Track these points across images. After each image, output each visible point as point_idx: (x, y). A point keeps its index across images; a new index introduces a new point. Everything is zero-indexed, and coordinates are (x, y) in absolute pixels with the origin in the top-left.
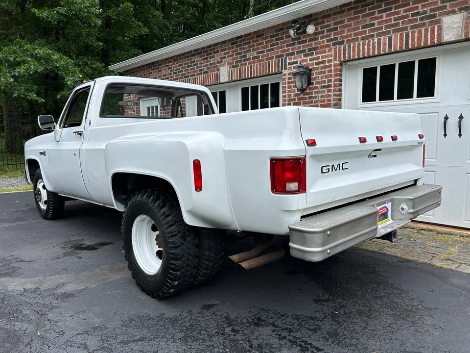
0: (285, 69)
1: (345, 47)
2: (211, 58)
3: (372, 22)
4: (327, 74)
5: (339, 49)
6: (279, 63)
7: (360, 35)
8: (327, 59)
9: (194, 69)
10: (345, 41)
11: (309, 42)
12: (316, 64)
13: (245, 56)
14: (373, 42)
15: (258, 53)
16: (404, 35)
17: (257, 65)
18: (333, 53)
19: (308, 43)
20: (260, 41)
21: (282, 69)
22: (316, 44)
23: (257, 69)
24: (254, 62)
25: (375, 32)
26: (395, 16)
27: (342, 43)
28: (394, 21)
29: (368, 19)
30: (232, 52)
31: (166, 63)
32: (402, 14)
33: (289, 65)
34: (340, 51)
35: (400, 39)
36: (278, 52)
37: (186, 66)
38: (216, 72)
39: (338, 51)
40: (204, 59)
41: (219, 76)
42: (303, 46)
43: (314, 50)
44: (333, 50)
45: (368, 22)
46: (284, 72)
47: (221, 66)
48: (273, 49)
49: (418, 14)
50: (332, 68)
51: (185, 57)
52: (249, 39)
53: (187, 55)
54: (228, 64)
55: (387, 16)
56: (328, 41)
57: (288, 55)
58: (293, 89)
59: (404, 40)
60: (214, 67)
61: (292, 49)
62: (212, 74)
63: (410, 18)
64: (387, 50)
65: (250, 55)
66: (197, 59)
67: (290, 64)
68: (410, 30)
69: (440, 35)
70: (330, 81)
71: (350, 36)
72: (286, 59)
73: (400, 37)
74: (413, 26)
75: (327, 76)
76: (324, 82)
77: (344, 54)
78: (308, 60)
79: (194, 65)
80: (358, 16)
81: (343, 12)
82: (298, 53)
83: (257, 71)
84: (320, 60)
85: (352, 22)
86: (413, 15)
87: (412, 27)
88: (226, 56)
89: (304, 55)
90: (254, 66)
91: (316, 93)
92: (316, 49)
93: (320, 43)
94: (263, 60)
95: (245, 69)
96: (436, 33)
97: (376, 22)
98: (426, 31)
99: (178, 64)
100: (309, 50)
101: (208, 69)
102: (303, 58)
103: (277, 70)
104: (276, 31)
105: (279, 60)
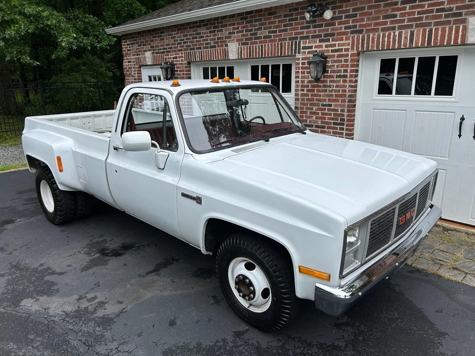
0: (299, 53)
1: (363, 37)
2: (218, 31)
3: (394, 13)
4: (343, 63)
5: (357, 38)
6: (292, 45)
7: (381, 25)
8: (344, 48)
9: (200, 41)
10: (364, 30)
11: (325, 26)
12: (332, 51)
13: (256, 34)
14: (394, 34)
15: (270, 32)
16: (427, 31)
17: (268, 45)
18: (351, 42)
19: (324, 28)
20: (272, 20)
21: (295, 53)
22: (332, 29)
23: (268, 49)
24: (265, 42)
25: (396, 24)
26: (419, 10)
27: (360, 32)
28: (418, 14)
29: (390, 9)
30: (242, 27)
31: (169, 31)
32: (426, 8)
33: (303, 49)
34: (358, 40)
35: (423, 35)
36: (292, 33)
37: (191, 37)
38: (224, 47)
39: (356, 40)
40: (211, 32)
41: (228, 52)
42: (319, 30)
43: (330, 36)
44: (351, 39)
45: (390, 13)
46: (298, 56)
47: (229, 42)
48: (286, 30)
49: (443, 10)
50: (349, 58)
51: (190, 28)
52: (260, 16)
53: (192, 26)
54: (237, 40)
55: (410, 9)
56: (346, 28)
57: (302, 38)
58: (306, 75)
59: (427, 36)
60: (221, 42)
61: (307, 32)
62: (220, 49)
63: (434, 14)
64: (408, 44)
65: (261, 33)
66: (203, 30)
68: (434, 26)
69: (464, 36)
70: (346, 71)
71: (370, 25)
72: (300, 42)
73: (422, 33)
74: (437, 22)
75: (343, 66)
76: (340, 71)
77: (363, 44)
78: (324, 46)
79: (200, 38)
80: (379, 4)
82: (313, 37)
83: (268, 51)
84: (337, 48)
85: (373, 11)
86: (438, 11)
87: (436, 24)
88: (235, 31)
89: (319, 40)
90: (265, 45)
91: (331, 81)
92: (333, 35)
93: (337, 29)
94: (275, 41)
95: (256, 47)
96: (460, 33)
97: (398, 13)
98: (451, 29)
99: (182, 34)
100: (326, 35)
101: (215, 43)
102: (318, 44)
103: (290, 54)
104: (290, 10)
105: (292, 43)
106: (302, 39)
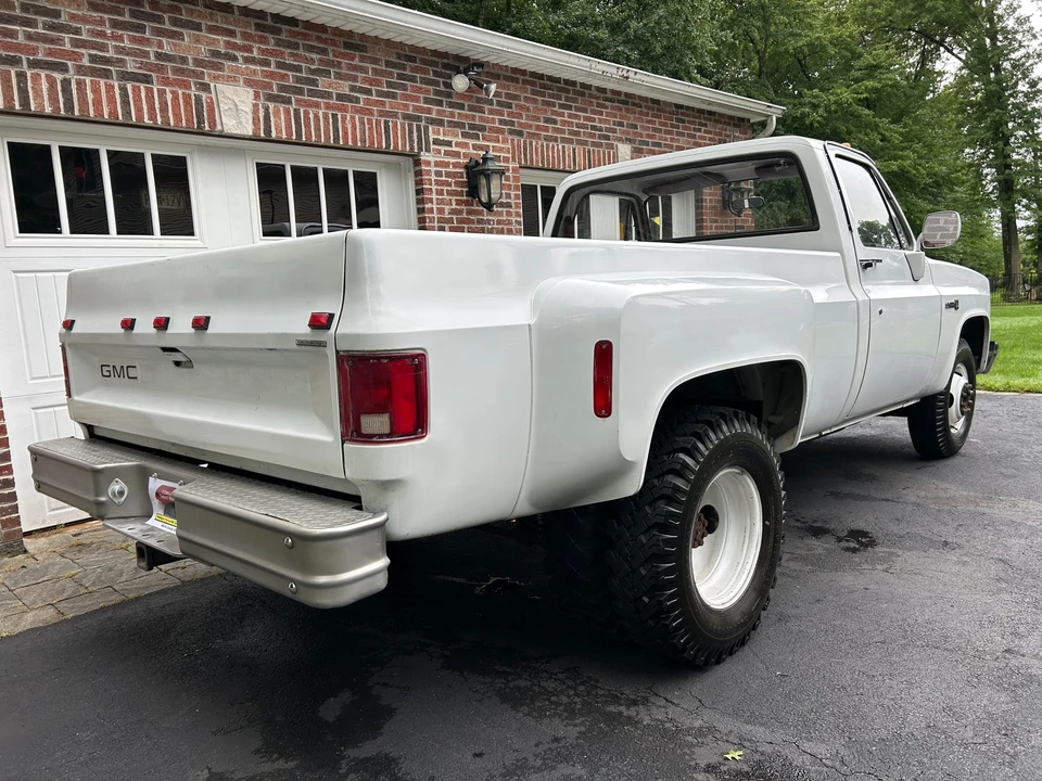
0: (428, 150)
1: (525, 143)
4: (504, 181)
5: (518, 143)
6: (411, 132)
7: (541, 130)
8: (502, 155)
10: (524, 133)
11: (469, 110)
13: (314, 82)
14: (557, 148)
15: (353, 89)
16: (587, 152)
17: (354, 118)
18: (510, 147)
19: (466, 112)
20: (357, 62)
21: (420, 149)
23: (354, 127)
24: (342, 109)
25: (557, 133)
27: (520, 134)
32: (581, 121)
33: (434, 143)
34: (519, 147)
35: (583, 155)
36: (405, 106)
38: (194, 91)
39: (516, 146)
41: (211, 109)
42: (459, 113)
43: (480, 131)
44: (510, 142)
46: (424, 156)
47: (216, 78)
48: (394, 96)
50: (511, 174)
54: (249, 83)
56: (500, 122)
57: (433, 121)
58: (446, 197)
59: (587, 158)
60: (181, 72)
61: (439, 113)
62: (174, 93)
63: (590, 131)
64: (572, 166)
65: (330, 85)
67: (436, 142)
68: (591, 146)
70: (510, 196)
71: (531, 127)
72: (426, 128)
74: (592, 142)
75: (503, 186)
77: (525, 155)
78: (471, 146)
81: (516, 81)
82: (452, 124)
83: (354, 134)
84: (491, 153)
85: (530, 106)
86: (591, 128)
88: (237, 55)
89: (462, 133)
90: (344, 118)
92: (482, 129)
93: (488, 120)
94: (371, 112)
95: (316, 117)
97: (557, 119)
100: (471, 127)
101: (147, 67)
102: (460, 139)
103: (408, 149)
104: (399, 57)
105: (410, 126)
106: (431, 124)
